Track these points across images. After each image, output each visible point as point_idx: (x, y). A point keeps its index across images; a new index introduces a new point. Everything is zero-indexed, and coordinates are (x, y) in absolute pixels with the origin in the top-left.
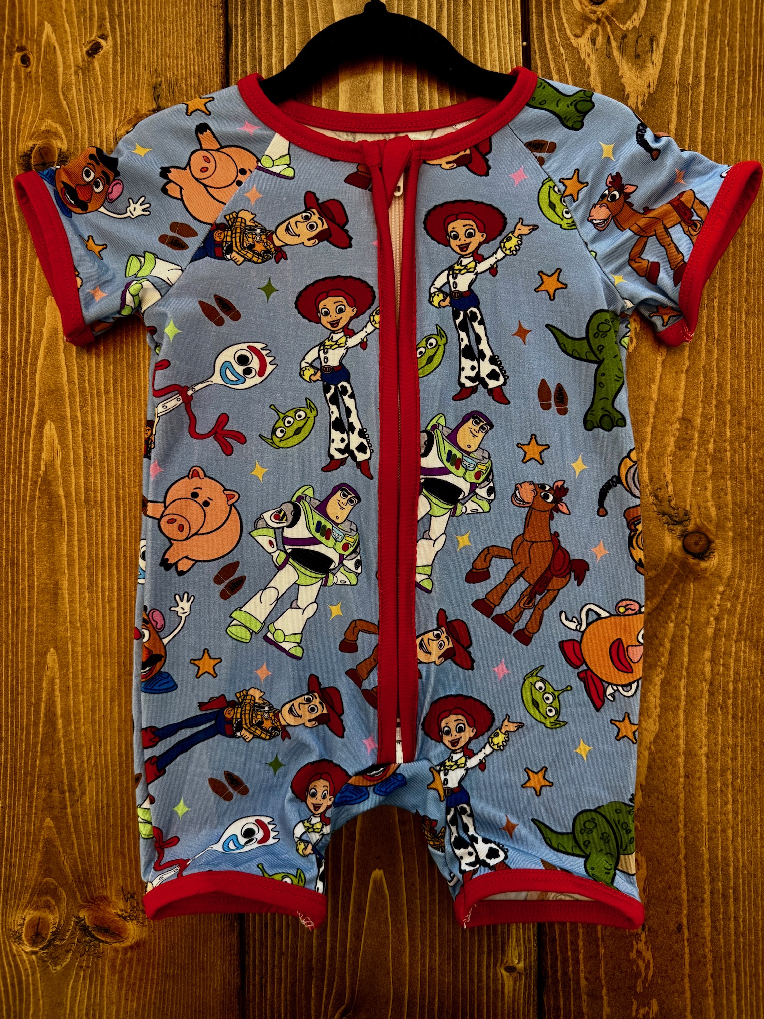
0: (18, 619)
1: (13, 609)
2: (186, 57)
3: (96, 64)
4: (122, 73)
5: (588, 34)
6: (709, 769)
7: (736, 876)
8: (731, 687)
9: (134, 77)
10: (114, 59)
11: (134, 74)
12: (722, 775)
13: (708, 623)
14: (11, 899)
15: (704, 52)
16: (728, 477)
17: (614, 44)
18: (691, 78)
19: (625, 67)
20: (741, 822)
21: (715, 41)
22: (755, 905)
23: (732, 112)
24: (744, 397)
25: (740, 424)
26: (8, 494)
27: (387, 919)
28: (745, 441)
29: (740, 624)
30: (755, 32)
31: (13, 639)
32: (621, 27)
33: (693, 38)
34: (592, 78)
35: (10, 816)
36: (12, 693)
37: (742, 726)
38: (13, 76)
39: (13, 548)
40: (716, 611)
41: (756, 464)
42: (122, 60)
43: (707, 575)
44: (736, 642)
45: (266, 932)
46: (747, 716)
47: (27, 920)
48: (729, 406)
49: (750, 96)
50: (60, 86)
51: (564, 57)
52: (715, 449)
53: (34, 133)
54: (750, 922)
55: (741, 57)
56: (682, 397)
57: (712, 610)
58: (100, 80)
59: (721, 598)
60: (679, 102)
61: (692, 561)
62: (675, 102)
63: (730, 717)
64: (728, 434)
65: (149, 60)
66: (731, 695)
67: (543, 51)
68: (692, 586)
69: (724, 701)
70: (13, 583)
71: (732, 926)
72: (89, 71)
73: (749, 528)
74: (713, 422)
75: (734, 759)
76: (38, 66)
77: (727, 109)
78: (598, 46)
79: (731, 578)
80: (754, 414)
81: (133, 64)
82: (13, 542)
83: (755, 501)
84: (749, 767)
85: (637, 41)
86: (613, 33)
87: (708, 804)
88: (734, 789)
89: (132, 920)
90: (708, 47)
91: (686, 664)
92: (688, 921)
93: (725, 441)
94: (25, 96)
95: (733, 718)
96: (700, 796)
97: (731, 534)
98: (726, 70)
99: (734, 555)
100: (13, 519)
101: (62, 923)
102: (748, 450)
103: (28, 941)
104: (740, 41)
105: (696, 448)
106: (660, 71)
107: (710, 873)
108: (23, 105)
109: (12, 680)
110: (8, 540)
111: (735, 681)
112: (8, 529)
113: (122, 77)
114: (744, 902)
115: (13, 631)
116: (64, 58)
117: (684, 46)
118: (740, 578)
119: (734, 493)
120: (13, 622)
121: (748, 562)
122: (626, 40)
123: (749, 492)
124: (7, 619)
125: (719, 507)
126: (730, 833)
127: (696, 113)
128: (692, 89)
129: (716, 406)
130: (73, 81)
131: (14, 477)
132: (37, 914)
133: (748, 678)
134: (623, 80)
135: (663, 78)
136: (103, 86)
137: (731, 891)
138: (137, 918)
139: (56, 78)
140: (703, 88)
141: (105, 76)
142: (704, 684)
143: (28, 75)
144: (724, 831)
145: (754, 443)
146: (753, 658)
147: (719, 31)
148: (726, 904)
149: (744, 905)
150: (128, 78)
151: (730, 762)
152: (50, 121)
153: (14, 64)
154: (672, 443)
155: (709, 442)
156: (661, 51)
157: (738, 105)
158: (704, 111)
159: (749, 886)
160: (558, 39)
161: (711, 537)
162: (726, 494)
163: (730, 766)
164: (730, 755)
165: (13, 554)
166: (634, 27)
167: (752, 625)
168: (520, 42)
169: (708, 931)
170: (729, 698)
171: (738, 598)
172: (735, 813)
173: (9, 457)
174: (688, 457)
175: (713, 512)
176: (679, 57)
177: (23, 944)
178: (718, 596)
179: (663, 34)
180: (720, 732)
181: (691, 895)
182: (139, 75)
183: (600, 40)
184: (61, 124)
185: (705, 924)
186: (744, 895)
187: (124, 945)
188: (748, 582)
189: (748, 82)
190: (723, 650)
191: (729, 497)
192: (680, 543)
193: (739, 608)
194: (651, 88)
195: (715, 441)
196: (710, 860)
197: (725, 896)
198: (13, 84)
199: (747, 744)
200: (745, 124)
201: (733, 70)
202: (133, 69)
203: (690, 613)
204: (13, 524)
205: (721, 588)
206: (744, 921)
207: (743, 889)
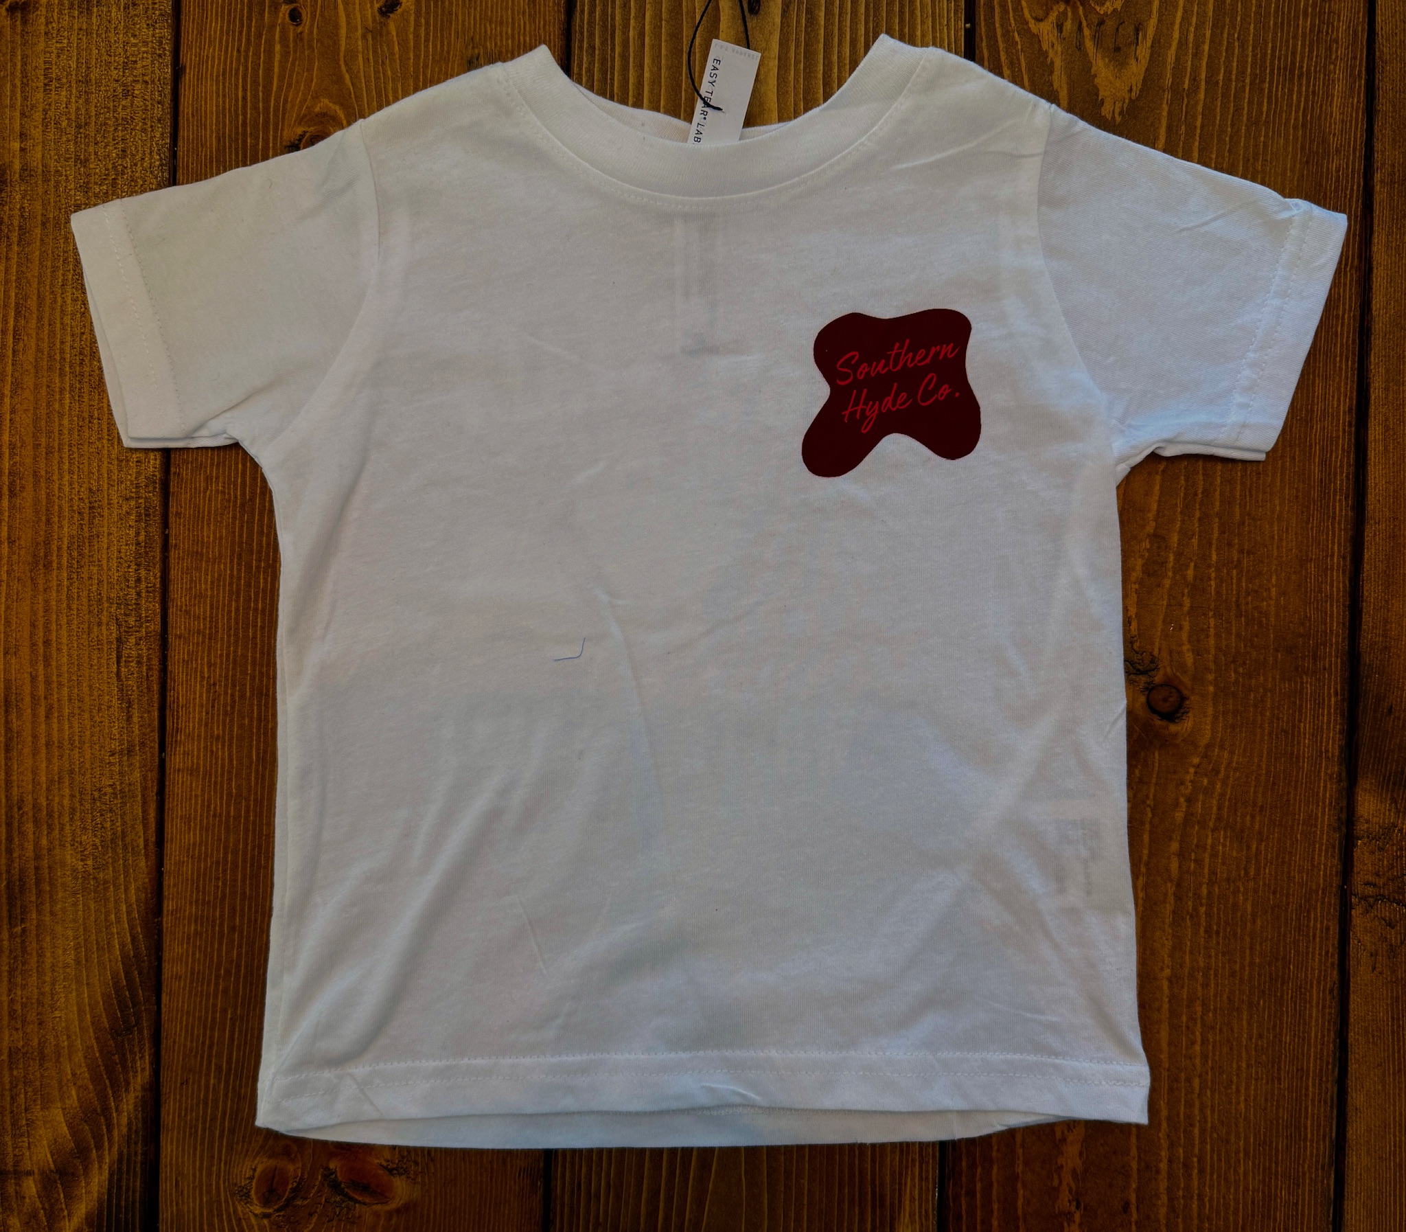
0: (264, 768)
1: (258, 754)
2: (513, 23)
3: (392, 27)
4: (427, 40)
5: (1053, 17)
6: (1173, 998)
7: (1203, 1141)
8: (1204, 891)
9: (442, 46)
10: (415, 21)
11: (442, 42)
12: (1188, 1007)
13: (1177, 804)
14: (238, 1143)
15: (1206, 47)
16: (1211, 614)
17: (1087, 32)
18: (1187, 82)
19: (1100, 63)
20: (1212, 1068)
21: (1222, 33)
22: (1226, 1179)
23: (1239, 130)
24: (1237, 509)
25: (1230, 545)
26: (256, 601)
27: (741, 1179)
28: (1236, 567)
29: (1220, 808)
30: (1275, 24)
31: (256, 793)
32: (1098, 9)
33: (1192, 29)
34: (1055, 77)
35: (240, 1031)
36: (252, 865)
37: (1218, 943)
38: (277, 37)
39: (261, 673)
40: (1188, 789)
41: (1250, 598)
42: (427, 23)
43: (1178, 741)
44: (1213, 831)
45: (579, 1195)
46: (1225, 930)
47: (259, 1170)
48: (1217, 520)
49: (1265, 109)
50: (342, 54)
51: (1020, 47)
52: (1195, 577)
53: (305, 116)
54: (1218, 1201)
55: (1254, 56)
56: (1154, 507)
57: (1182, 788)
58: (397, 48)
59: (1196, 773)
60: (1170, 113)
61: (1158, 722)
62: (1165, 113)
63: (1202, 930)
64: (1214, 557)
65: (463, 25)
66: (1204, 901)
67: (992, 37)
68: (1157, 755)
69: (1195, 909)
70: (259, 720)
71: (1195, 1206)
72: (381, 36)
73: (1237, 682)
74: (1195, 541)
75: (1206, 985)
76: (312, 26)
77: (1232, 125)
78: (1065, 34)
79: (1209, 746)
80: (1250, 532)
81: (442, 30)
82: (261, 665)
83: (1245, 647)
84: (1225, 996)
85: (1117, 29)
86: (1086, 17)
87: (1170, 1044)
88: (1203, 1025)
89: (400, 1174)
90: (1211, 41)
91: (1145, 857)
92: (1137, 1197)
93: (1209, 566)
94: (293, 64)
95: (1206, 931)
96: (1158, 1032)
97: (1211, 689)
98: (1234, 72)
99: (1215, 718)
100: (262, 636)
101: (306, 1176)
102: (1239, 580)
103: (258, 1199)
104: (1254, 35)
105: (1170, 574)
106: (1147, 70)
107: (1168, 1136)
108: (291, 77)
109: (253, 850)
110: (254, 662)
111: (1211, 883)
112: (255, 648)
113: (427, 46)
114: (1212, 1175)
115: (256, 784)
116: (348, 16)
117: (1180, 38)
118: (1222, 747)
119: (1218, 636)
120: (257, 771)
121: (1233, 727)
122: (1103, 27)
123: (1238, 635)
124: (250, 767)
125: (1197, 652)
126: (1196, 1082)
127: (1191, 129)
128: (1187, 96)
129: (1200, 519)
130: (360, 48)
131: (265, 579)
132: (272, 1163)
133: (1228, 880)
134: (1097, 81)
135: (1150, 80)
136: (400, 56)
137: (1195, 1160)
138: (406, 1171)
139: (336, 43)
140: (1202, 96)
141: (403, 43)
142: (1169, 885)
143: (299, 38)
144: (1188, 1080)
145: (1248, 571)
146: (1235, 854)
147: (1227, 20)
148: (1189, 1177)
149: (1211, 1179)
150: (435, 47)
151: (1200, 988)
152: (326, 101)
153: (280, 21)
154: (1139, 568)
155: (1188, 567)
156: (1149, 44)
157: (1248, 120)
158: (1202, 126)
159: (1219, 1155)
160: (1013, 22)
161: (1185, 692)
162: (1208, 636)
163: (1200, 994)
164: (1200, 979)
165: (261, 681)
166: (1115, 10)
167: (1236, 810)
168: (961, 24)
169: (1163, 1211)
170: (1202, 905)
171: (1218, 772)
172: (1205, 1057)
173: (259, 552)
174: (1158, 585)
175: (1189, 658)
176: (1172, 53)
177: (252, 1204)
178: (1192, 770)
179: (1153, 21)
180: (1188, 949)
181: (1143, 1164)
182: (449, 44)
183: (1068, 25)
184: (342, 105)
185: (1160, 1202)
186: (1212, 1166)
187: (388, 1208)
188: (1232, 753)
189: (1262, 90)
190: (1195, 841)
191: (1212, 641)
192: (1143, 699)
193: (1218, 786)
194: (1133, 94)
195: (1195, 566)
196: (1169, 1119)
197: (1187, 1166)
198: (278, 47)
199: (1224, 968)
200: (1256, 146)
201: (1243, 73)
202: (442, 36)
203: (1152, 790)
204: (262, 641)
205: (1196, 761)
206: (1211, 1200)
207: (1212, 1158)
